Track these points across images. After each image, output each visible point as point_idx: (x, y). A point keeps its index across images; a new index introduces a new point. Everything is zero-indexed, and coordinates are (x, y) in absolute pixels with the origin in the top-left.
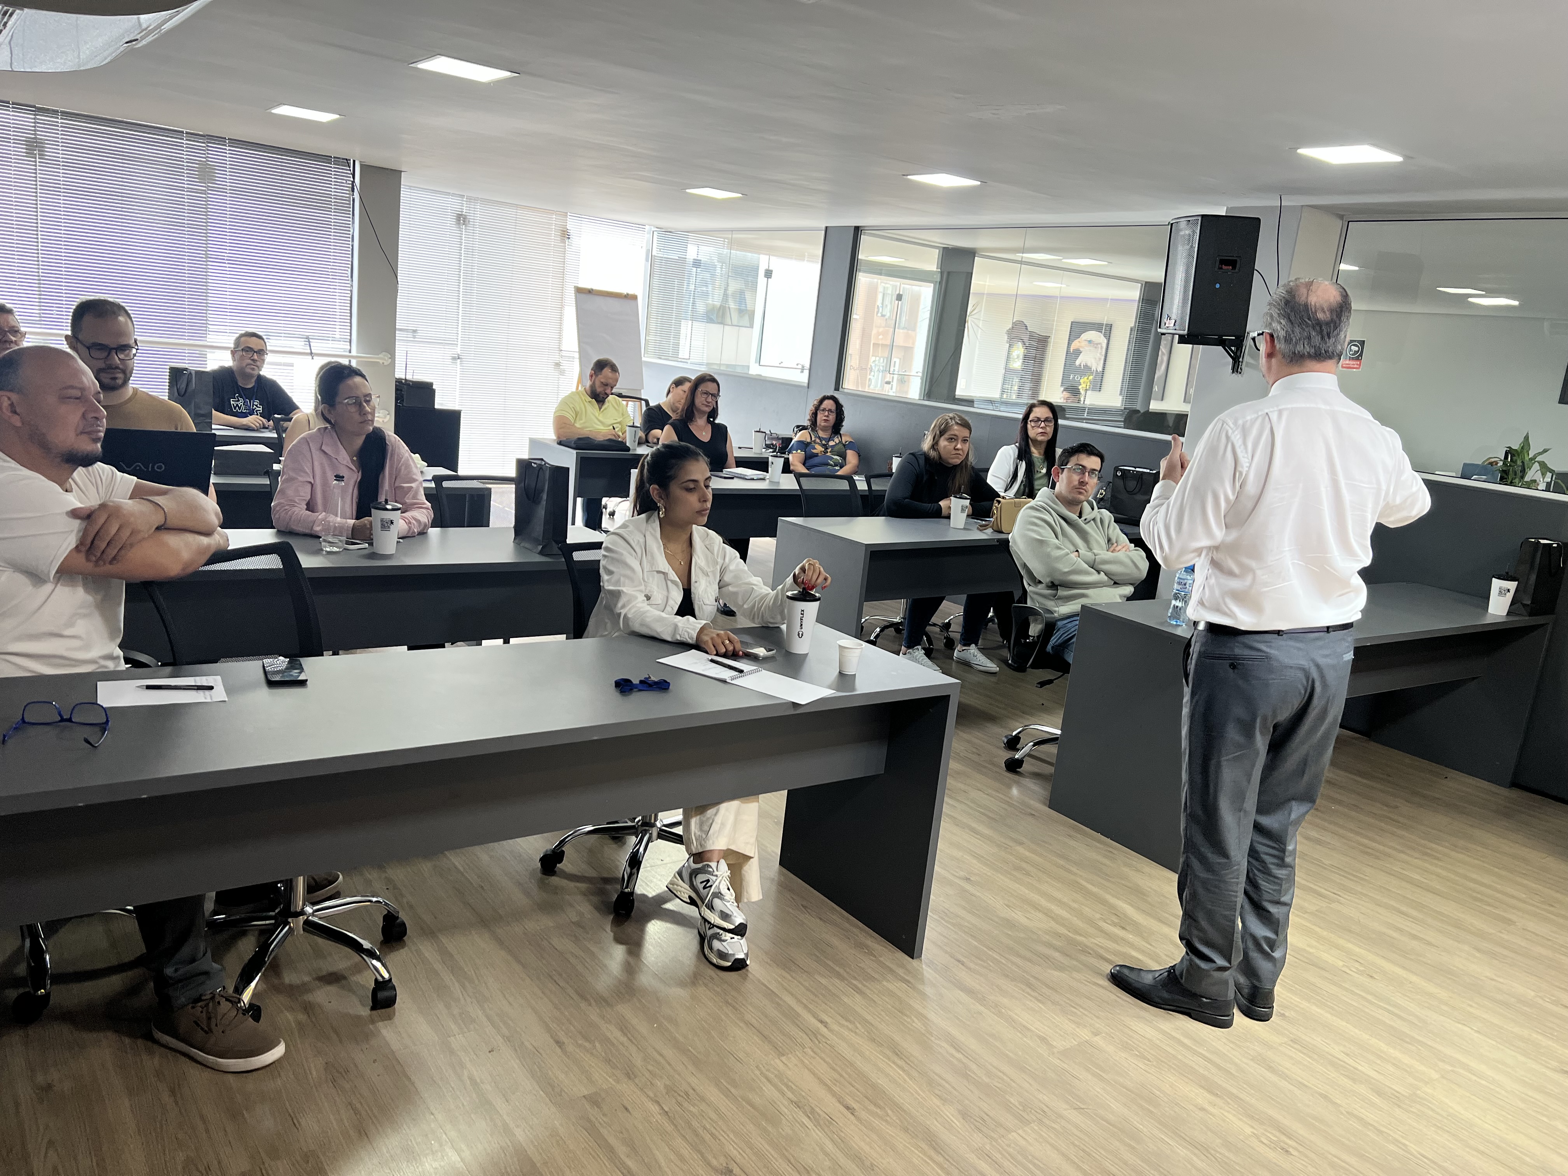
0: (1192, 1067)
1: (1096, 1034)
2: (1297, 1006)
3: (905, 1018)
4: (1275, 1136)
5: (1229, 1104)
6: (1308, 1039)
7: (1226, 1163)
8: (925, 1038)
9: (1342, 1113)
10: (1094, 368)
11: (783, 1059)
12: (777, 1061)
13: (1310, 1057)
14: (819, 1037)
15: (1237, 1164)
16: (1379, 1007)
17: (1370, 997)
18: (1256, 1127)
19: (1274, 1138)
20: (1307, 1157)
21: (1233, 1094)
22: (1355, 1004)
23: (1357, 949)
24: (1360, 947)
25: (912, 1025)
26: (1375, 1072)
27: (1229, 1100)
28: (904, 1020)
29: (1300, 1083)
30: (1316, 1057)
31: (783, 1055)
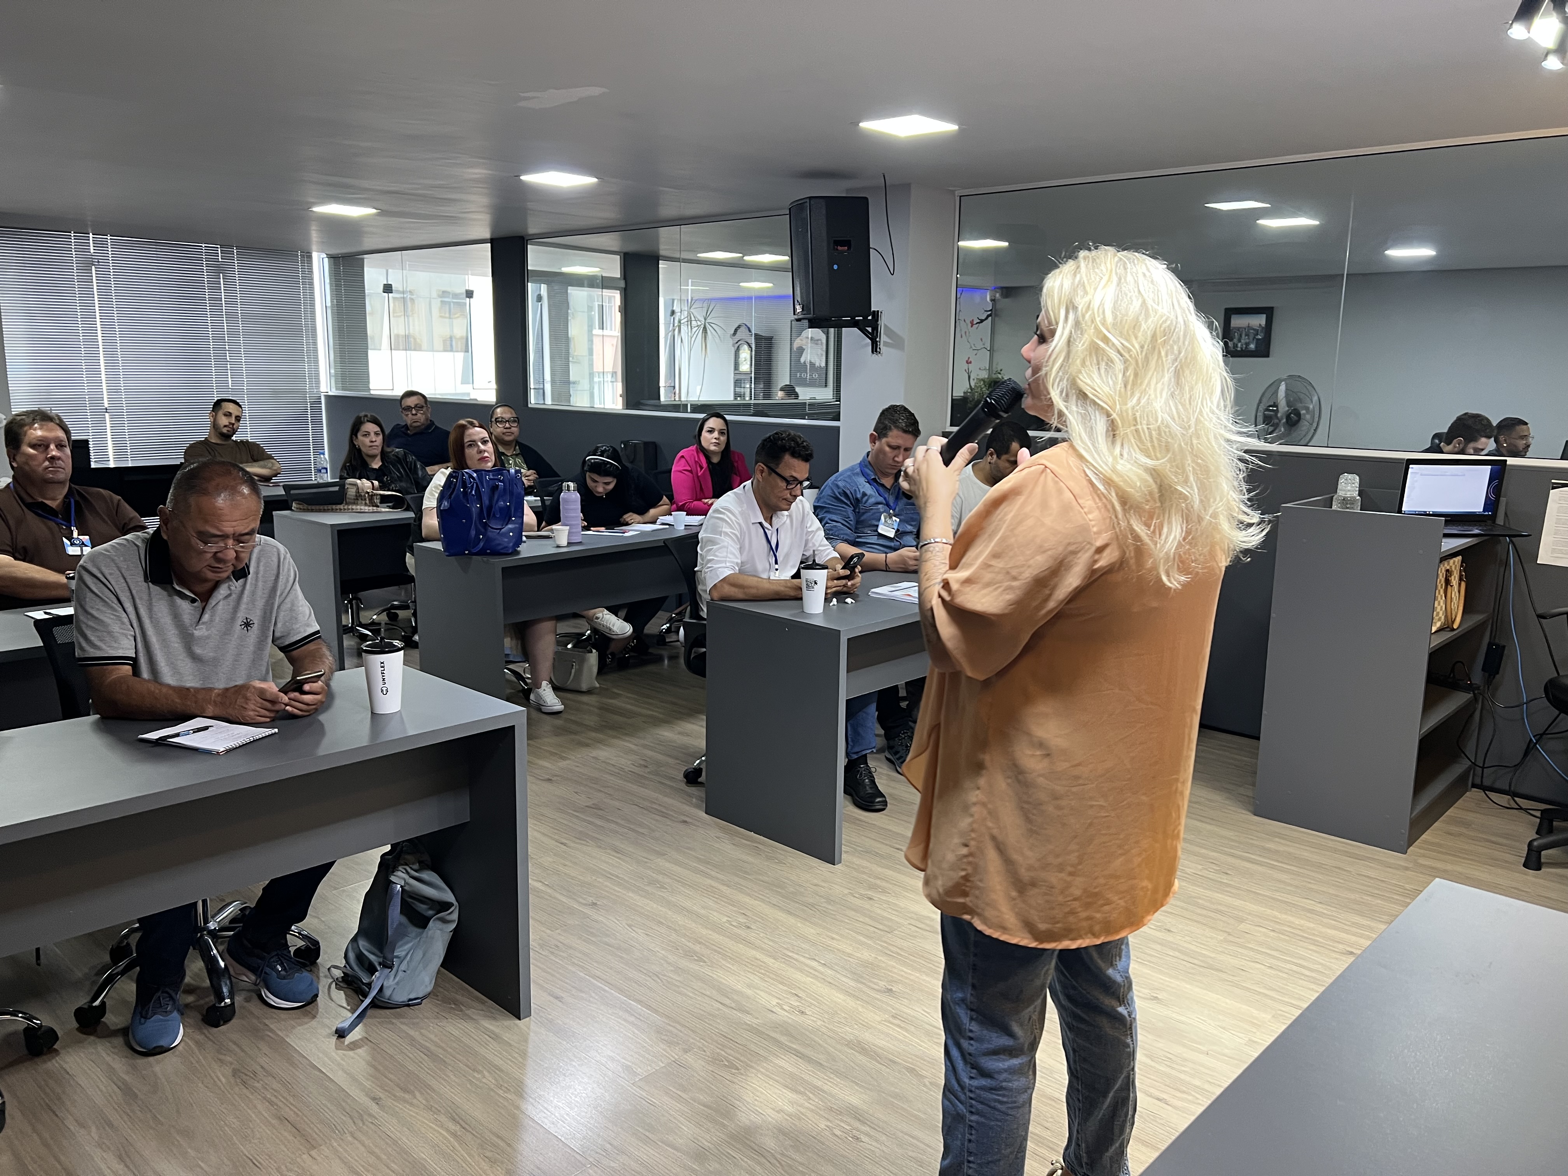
0: (781, 1067)
1: (686, 1051)
2: (907, 978)
3: (476, 1075)
4: (849, 1125)
5: (810, 1099)
6: (908, 1011)
7: (790, 1166)
8: (492, 1093)
9: (925, 1085)
10: (817, 364)
11: (313, 1153)
12: (305, 1156)
13: (907, 1030)
14: (365, 1117)
15: (801, 1163)
18: (831, 1118)
19: (848, 1128)
20: (877, 1141)
21: (817, 1087)
25: (481, 1082)
27: (811, 1095)
28: (474, 1077)
29: (891, 1060)
30: (913, 1029)
31: (315, 1148)
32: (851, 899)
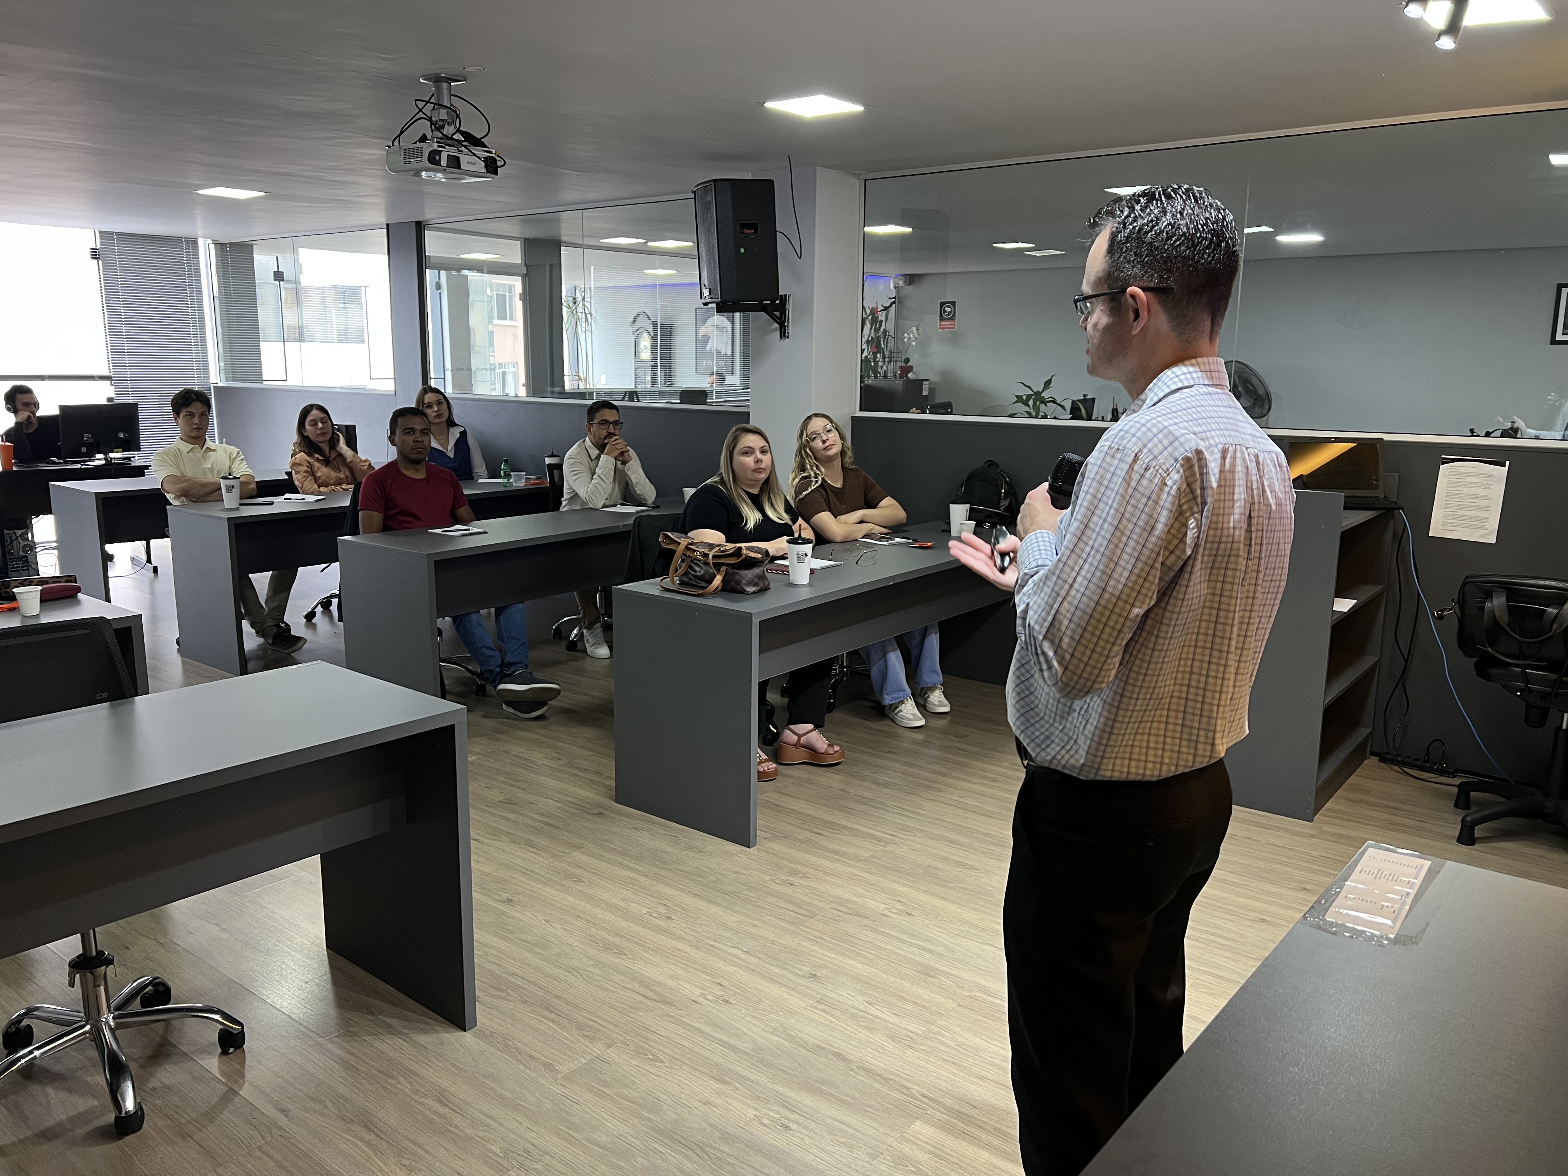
0: (706, 1058)
1: (608, 1046)
4: (778, 1113)
5: (737, 1089)
6: (834, 996)
7: (719, 1158)
9: (852, 1070)
13: (832, 1015)
16: (912, 945)
17: (904, 937)
18: (759, 1108)
19: (777, 1116)
20: (806, 1128)
21: (743, 1077)
22: (888, 947)
23: (902, 889)
24: (904, 885)
26: (894, 1016)
30: (838, 1013)
32: (773, 886)
